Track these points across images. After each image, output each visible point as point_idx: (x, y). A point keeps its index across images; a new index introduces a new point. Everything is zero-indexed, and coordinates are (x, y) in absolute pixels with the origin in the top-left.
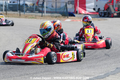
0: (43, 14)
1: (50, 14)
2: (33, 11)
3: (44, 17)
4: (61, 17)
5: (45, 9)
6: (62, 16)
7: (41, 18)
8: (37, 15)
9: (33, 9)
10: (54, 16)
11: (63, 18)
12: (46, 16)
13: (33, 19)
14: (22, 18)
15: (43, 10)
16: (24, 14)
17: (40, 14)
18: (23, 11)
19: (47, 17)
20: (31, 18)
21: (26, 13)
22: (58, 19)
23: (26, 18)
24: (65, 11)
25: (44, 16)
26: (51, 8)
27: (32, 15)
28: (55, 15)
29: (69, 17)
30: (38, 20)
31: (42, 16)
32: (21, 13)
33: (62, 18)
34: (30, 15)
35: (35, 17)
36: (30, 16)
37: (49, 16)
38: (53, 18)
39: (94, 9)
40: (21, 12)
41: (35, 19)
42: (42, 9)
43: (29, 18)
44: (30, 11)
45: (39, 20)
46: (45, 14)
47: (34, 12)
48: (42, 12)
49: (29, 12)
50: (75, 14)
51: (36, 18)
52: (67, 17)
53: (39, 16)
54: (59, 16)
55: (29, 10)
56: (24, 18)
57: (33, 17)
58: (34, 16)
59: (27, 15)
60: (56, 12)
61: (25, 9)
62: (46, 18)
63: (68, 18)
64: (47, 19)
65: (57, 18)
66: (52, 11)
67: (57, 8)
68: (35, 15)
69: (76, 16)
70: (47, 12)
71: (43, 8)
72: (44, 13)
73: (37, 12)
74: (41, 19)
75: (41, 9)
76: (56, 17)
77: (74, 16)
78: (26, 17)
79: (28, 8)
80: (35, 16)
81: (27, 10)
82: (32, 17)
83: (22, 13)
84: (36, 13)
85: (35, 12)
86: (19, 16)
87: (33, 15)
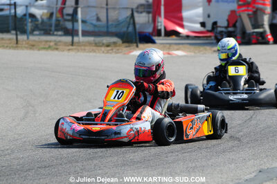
0: (76, 39)
1: (91, 39)
2: (51, 30)
3: (78, 46)
4: (119, 46)
5: (80, 27)
6: (124, 42)
7: (71, 47)
8: (60, 41)
9: (51, 26)
10: (103, 44)
11: (127, 47)
12: (83, 42)
13: (50, 52)
14: (22, 48)
15: (75, 28)
16: (28, 38)
17: (69, 39)
18: (24, 32)
19: (85, 46)
20: (44, 48)
21: (31, 38)
22: (112, 50)
23: (33, 50)
24: (131, 29)
25: (79, 42)
26: (94, 22)
27: (47, 41)
28: (106, 40)
29: (141, 46)
30: (61, 53)
31: (72, 44)
32: (20, 37)
33: (124, 49)
34: (41, 42)
35: (54, 47)
36: (43, 43)
37: (90, 44)
38: (100, 48)
39: (203, 24)
40: (18, 33)
41: (56, 52)
42: (73, 27)
43: (39, 50)
44: (42, 32)
45: (66, 53)
46: (80, 38)
47: (53, 35)
48: (72, 33)
49: (40, 35)
50: (155, 38)
51: (57, 49)
52: (135, 45)
53: (66, 44)
54: (115, 43)
55: (40, 30)
56: (27, 48)
57: (50, 47)
58: (52, 44)
59: (34, 41)
60: (108, 34)
61: (29, 26)
62: (83, 47)
63: (137, 46)
64: (85, 50)
65: (109, 48)
66: (96, 29)
67: (110, 23)
68: (55, 41)
69: (157, 41)
70: (85, 33)
71: (75, 24)
72: (77, 35)
73: (60, 33)
74: (69, 50)
75: (69, 25)
76: (108, 46)
77: (153, 42)
78: (32, 47)
79: (37, 25)
80: (56, 44)
81: (36, 28)
82: (47, 46)
83: (22, 37)
84: (56, 35)
85: (55, 33)
86: (15, 45)
87: (50, 41)
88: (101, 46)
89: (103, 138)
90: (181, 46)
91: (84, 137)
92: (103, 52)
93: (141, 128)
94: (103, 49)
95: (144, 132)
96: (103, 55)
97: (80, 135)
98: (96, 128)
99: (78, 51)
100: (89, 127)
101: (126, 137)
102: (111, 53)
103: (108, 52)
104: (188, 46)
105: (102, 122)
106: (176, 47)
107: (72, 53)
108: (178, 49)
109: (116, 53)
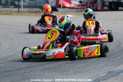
0: (20, 9)
1: (27, 9)
3: (21, 13)
5: (22, 3)
7: (18, 13)
8: (13, 11)
10: (33, 12)
12: (24, 11)
13: (8, 16)
15: (20, 4)
22: (37, 14)
27: (6, 11)
28: (34, 10)
30: (13, 16)
31: (19, 12)
34: (3, 11)
35: (10, 13)
37: (27, 12)
43: (3, 15)
45: (16, 16)
46: (22, 9)
47: (9, 7)
51: (11, 14)
54: (39, 11)
58: (9, 12)
62: (23, 14)
64: (25, 15)
65: (36, 14)
67: (36, 2)
68: (10, 11)
69: (59, 10)
71: (20, 2)
72: (21, 7)
74: (17, 15)
76: (36, 12)
77: (57, 11)
80: (11, 12)
84: (11, 8)
87: (8, 11)
90: (70, 12)
92: (33, 16)
94: (33, 14)
96: (33, 17)
99: (21, 15)
102: (37, 16)
103: (35, 16)
104: (74, 12)
106: (68, 13)
107: (18, 16)
108: (69, 14)
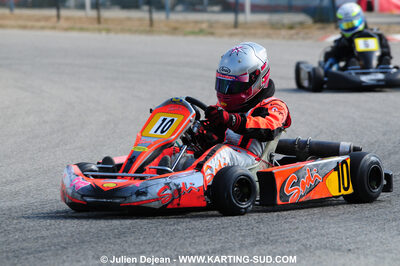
4: (309, 28)
11: (320, 29)
14: (160, 32)
16: (167, 17)
17: (230, 17)
18: (161, 7)
19: (255, 28)
20: (193, 33)
21: (173, 16)
23: (176, 35)
25: (245, 23)
32: (156, 16)
33: (316, 31)
36: (192, 25)
38: (278, 31)
40: (153, 9)
41: (211, 39)
48: (236, 8)
52: (333, 25)
53: (225, 26)
56: (167, 33)
59: (177, 21)
60: (291, 8)
70: (256, 9)
73: (216, 8)
78: (175, 30)
82: (197, 30)
83: (159, 16)
85: (210, 9)
86: (148, 28)
88: (279, 29)
89: (118, 201)
91: (88, 199)
93: (185, 184)
95: (191, 190)
97: (83, 196)
98: (110, 184)
100: (100, 182)
101: (157, 200)
105: (125, 174)
109: (304, 39)
